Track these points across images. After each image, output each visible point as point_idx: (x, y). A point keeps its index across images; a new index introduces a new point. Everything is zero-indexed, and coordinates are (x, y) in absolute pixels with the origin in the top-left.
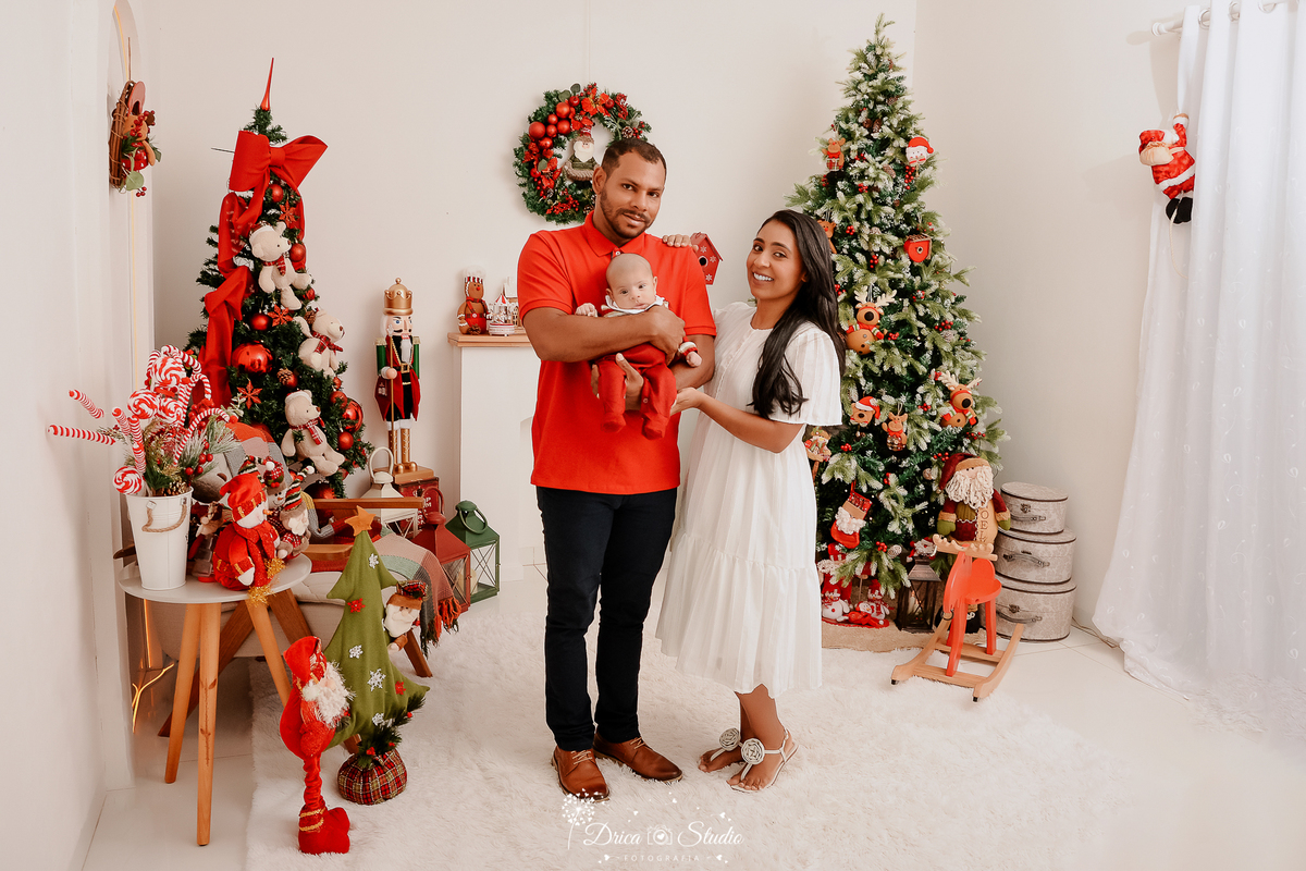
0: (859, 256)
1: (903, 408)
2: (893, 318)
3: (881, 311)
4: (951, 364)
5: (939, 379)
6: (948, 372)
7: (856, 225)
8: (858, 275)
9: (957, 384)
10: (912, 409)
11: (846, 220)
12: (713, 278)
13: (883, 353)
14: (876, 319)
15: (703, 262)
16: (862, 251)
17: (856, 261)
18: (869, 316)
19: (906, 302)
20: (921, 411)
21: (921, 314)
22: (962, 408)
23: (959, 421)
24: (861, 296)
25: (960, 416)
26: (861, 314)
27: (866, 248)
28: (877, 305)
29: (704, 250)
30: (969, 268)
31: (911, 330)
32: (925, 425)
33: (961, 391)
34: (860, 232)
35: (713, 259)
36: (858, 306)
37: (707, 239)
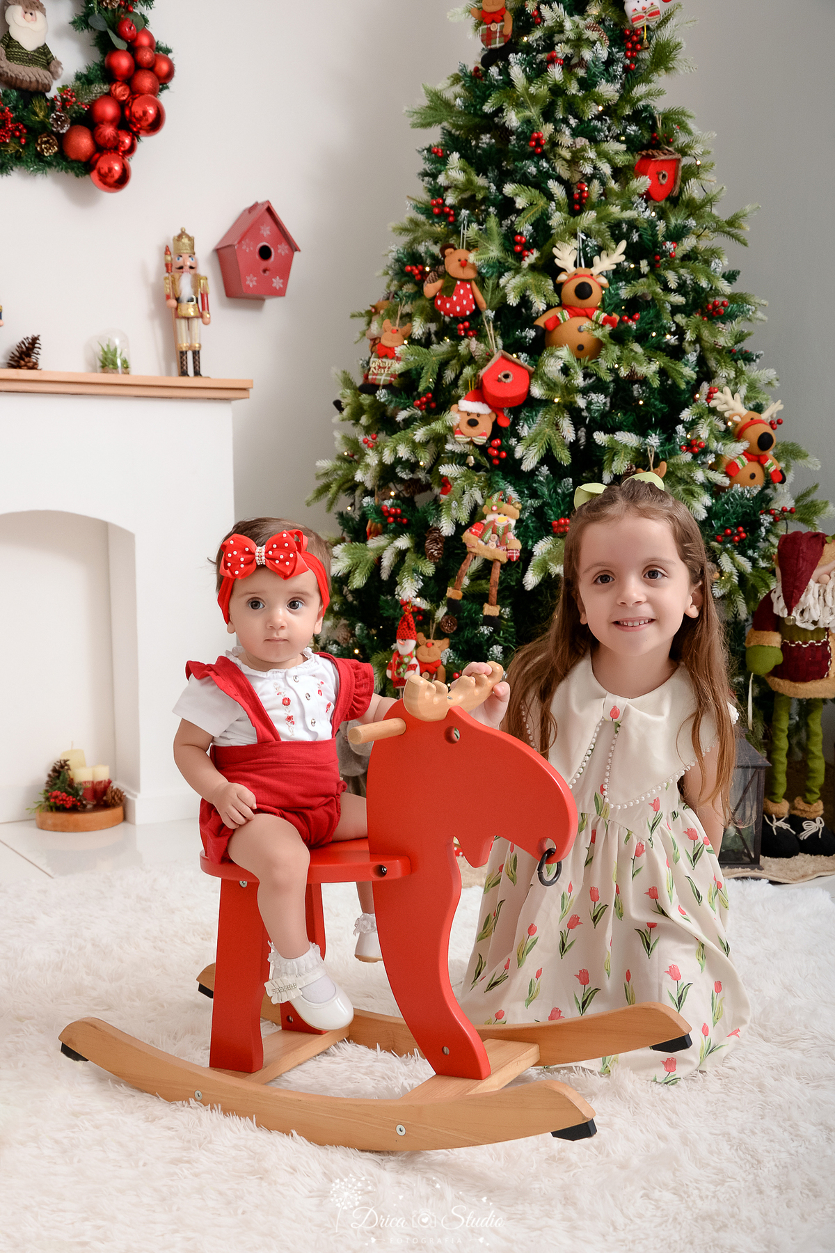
0: (553, 185)
1: (656, 454)
2: (625, 292)
3: (604, 281)
4: (733, 374)
5: (713, 403)
6: (727, 390)
7: (547, 130)
8: (557, 219)
9: (744, 412)
10: (672, 453)
11: (528, 121)
12: (285, 284)
13: (615, 351)
14: (596, 296)
15: (265, 253)
16: (559, 179)
17: (550, 197)
18: (583, 291)
19: (644, 266)
20: (687, 457)
21: (673, 285)
22: (757, 450)
23: (753, 476)
24: (566, 255)
25: (754, 467)
26: (569, 290)
27: (565, 174)
28: (595, 270)
29: (267, 230)
30: (748, 208)
31: (658, 316)
32: (700, 476)
33: (753, 422)
34: (554, 144)
35: (283, 249)
36: (562, 277)
37: (269, 210)
